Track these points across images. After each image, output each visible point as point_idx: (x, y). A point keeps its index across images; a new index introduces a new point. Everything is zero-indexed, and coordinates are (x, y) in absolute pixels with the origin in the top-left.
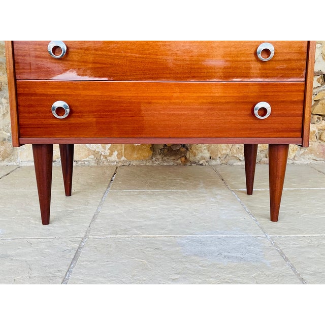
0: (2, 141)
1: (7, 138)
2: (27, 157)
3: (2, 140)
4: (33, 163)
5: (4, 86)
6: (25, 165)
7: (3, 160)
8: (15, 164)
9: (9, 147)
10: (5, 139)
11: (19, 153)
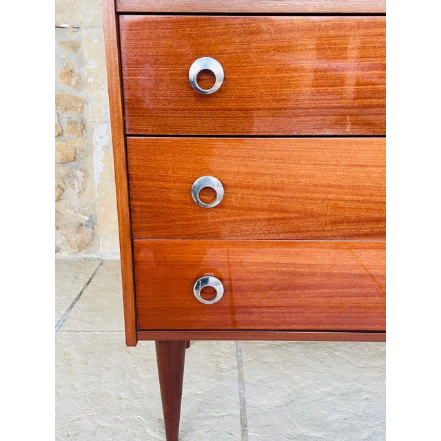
0: (78, 227)
1: (84, 223)
2: (111, 248)
3: (77, 225)
4: (119, 256)
5: (79, 154)
6: (109, 258)
7: (80, 251)
8: (95, 256)
9: (87, 236)
10: (81, 225)
11: (101, 243)
